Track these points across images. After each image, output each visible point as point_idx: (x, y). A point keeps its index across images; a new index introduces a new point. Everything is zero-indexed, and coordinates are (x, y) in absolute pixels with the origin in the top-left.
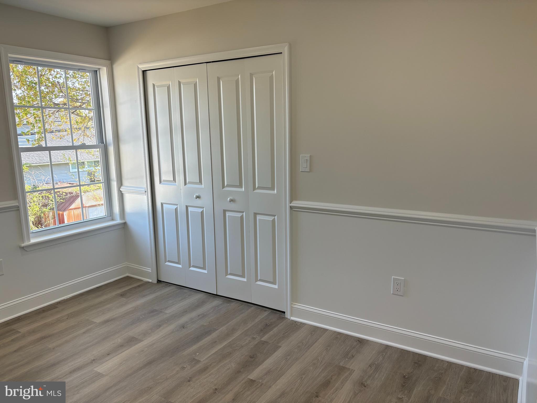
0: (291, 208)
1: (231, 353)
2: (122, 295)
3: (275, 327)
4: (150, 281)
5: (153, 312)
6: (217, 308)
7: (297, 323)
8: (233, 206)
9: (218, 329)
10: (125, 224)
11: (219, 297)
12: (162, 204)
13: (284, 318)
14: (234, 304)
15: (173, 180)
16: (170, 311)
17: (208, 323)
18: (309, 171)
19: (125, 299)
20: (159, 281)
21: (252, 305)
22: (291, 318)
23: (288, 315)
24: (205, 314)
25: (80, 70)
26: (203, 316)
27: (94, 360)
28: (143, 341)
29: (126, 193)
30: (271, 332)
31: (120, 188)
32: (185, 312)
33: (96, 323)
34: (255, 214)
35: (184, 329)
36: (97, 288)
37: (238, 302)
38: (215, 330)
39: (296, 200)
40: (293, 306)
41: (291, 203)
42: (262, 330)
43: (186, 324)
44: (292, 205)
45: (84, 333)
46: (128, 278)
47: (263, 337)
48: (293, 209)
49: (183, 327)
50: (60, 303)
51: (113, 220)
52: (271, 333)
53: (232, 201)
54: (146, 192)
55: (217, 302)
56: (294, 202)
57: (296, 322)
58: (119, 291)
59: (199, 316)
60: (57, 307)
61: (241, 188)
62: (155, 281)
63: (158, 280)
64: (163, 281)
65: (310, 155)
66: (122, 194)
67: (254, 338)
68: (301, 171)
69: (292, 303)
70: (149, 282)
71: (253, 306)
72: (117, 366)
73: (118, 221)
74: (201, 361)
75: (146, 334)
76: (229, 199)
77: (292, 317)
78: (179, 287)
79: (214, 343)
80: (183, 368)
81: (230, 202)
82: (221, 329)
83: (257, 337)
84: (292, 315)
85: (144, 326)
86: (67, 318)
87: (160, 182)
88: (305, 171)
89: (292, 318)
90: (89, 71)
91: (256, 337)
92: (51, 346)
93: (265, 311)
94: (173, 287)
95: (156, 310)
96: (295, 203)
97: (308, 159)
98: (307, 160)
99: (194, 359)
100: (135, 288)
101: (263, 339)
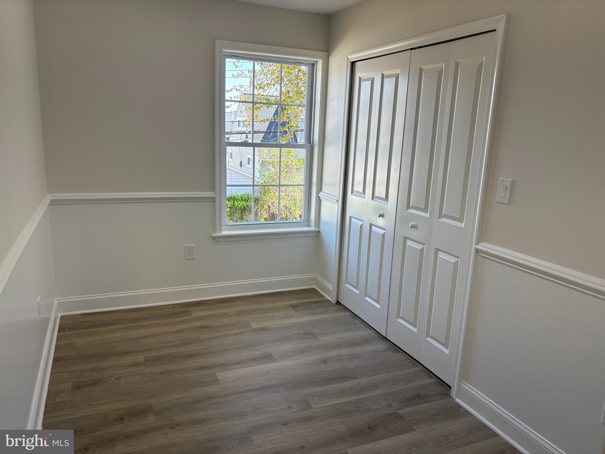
0: (477, 251)
1: (350, 412)
2: (294, 307)
3: (427, 402)
4: (330, 299)
5: (309, 335)
6: (376, 353)
7: (460, 409)
8: (413, 234)
9: (358, 379)
10: (319, 232)
11: (388, 341)
12: (350, 217)
13: (449, 396)
14: (399, 356)
15: (363, 192)
16: (324, 339)
17: (353, 367)
18: (507, 203)
19: (293, 311)
20: (338, 303)
21: (418, 364)
22: (456, 399)
23: (454, 393)
24: (358, 355)
25: (297, 64)
26: (354, 357)
27: (223, 364)
28: (276, 362)
29: (323, 199)
30: (418, 406)
31: (319, 193)
32: (339, 345)
33: (252, 327)
34: (437, 250)
35: (324, 364)
36: (279, 292)
37: (405, 354)
38: (355, 378)
39: (486, 241)
40: (461, 385)
41: (477, 245)
42: (407, 400)
43: (330, 360)
44: (478, 247)
45: (236, 334)
46: (314, 290)
47: (402, 409)
48: (479, 254)
49: (325, 362)
50: (240, 298)
51: (309, 226)
52: (416, 408)
53: (413, 227)
54: (337, 201)
55: (382, 346)
56: (483, 244)
57: (460, 406)
58: (294, 302)
59: (350, 355)
60: (235, 301)
61: (426, 213)
62: (334, 302)
63: (338, 301)
64: (342, 304)
65: (511, 180)
66: (320, 200)
67: (390, 406)
68: (497, 202)
69: (461, 380)
70: (328, 301)
71: (419, 366)
72: (237, 378)
73: (312, 228)
74: (313, 408)
75: (284, 356)
76: (411, 225)
77: (458, 398)
78: (354, 315)
79: (343, 392)
80: (291, 407)
81: (411, 228)
82: (362, 379)
83: (396, 406)
84: (458, 396)
85: (289, 346)
86: (234, 315)
87: (352, 193)
88: (502, 202)
89: (458, 400)
90: (306, 65)
91: (393, 405)
92: (202, 337)
93: (431, 377)
94: (348, 314)
95: (313, 333)
96: (484, 246)
97: (509, 185)
98: (506, 186)
99: (308, 402)
100: (311, 303)
101: (400, 412)
